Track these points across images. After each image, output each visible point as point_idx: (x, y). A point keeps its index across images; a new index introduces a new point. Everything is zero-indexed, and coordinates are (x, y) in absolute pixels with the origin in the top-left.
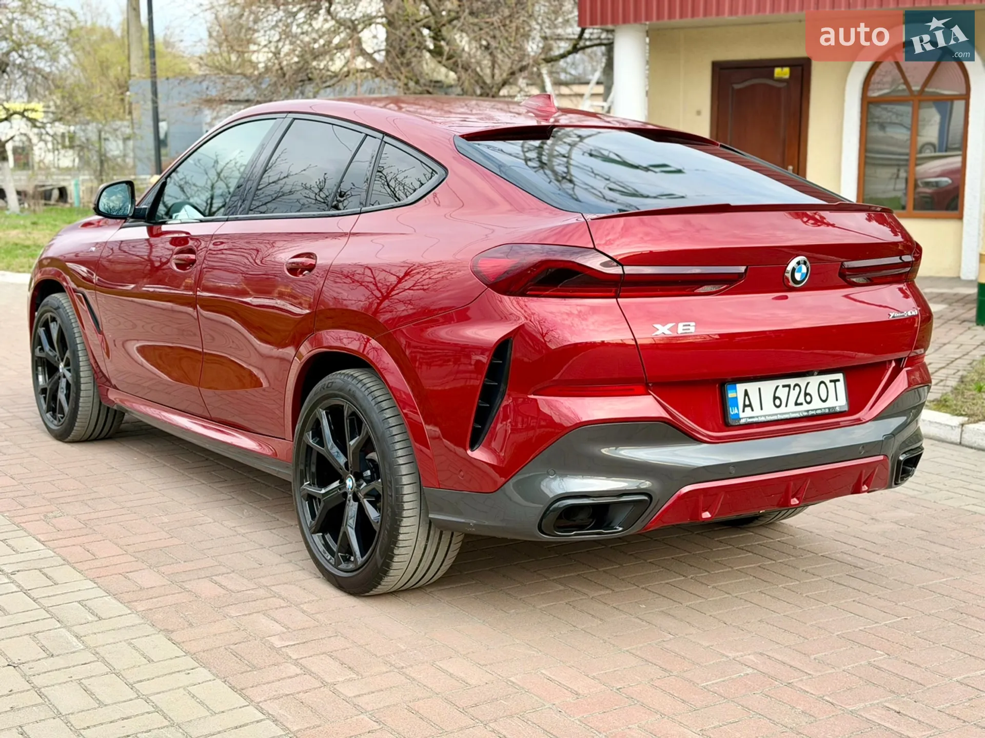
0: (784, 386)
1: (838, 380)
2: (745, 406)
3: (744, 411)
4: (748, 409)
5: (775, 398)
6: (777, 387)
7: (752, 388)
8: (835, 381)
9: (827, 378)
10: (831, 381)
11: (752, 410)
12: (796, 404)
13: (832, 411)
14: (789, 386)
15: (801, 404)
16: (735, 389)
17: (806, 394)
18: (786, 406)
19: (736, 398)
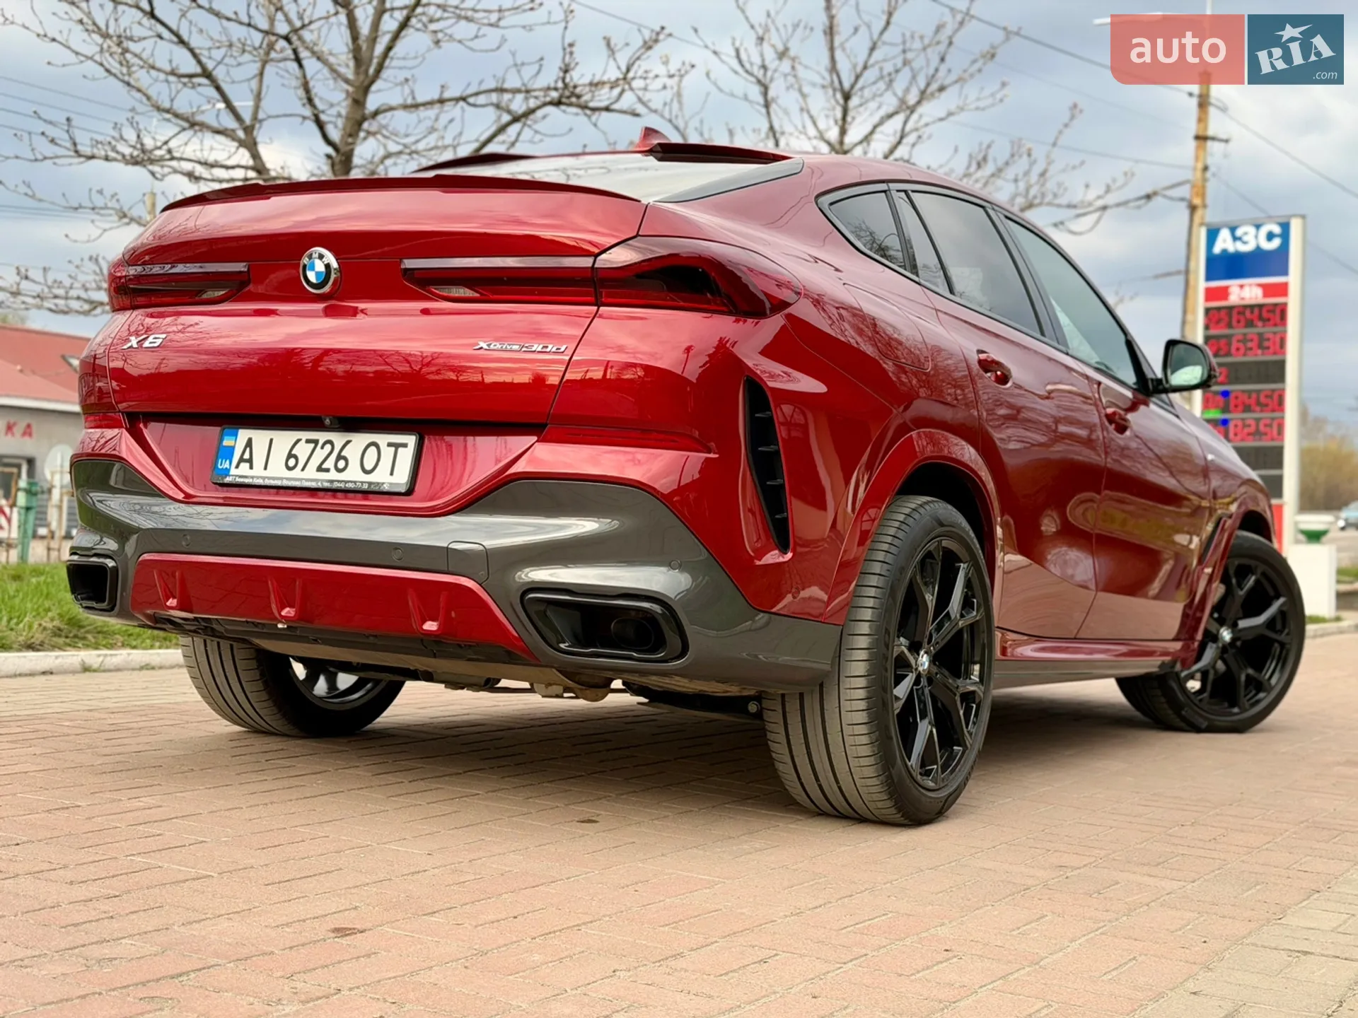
0: (308, 441)
1: (405, 445)
2: (241, 460)
3: (237, 467)
4: (245, 466)
5: (290, 455)
6: (298, 441)
7: (260, 437)
8: (397, 446)
9: (383, 439)
10: (390, 445)
11: (251, 467)
12: (320, 469)
13: (373, 488)
14: (316, 442)
15: (327, 470)
16: (236, 435)
17: (339, 457)
18: (303, 470)
19: (233, 448)
